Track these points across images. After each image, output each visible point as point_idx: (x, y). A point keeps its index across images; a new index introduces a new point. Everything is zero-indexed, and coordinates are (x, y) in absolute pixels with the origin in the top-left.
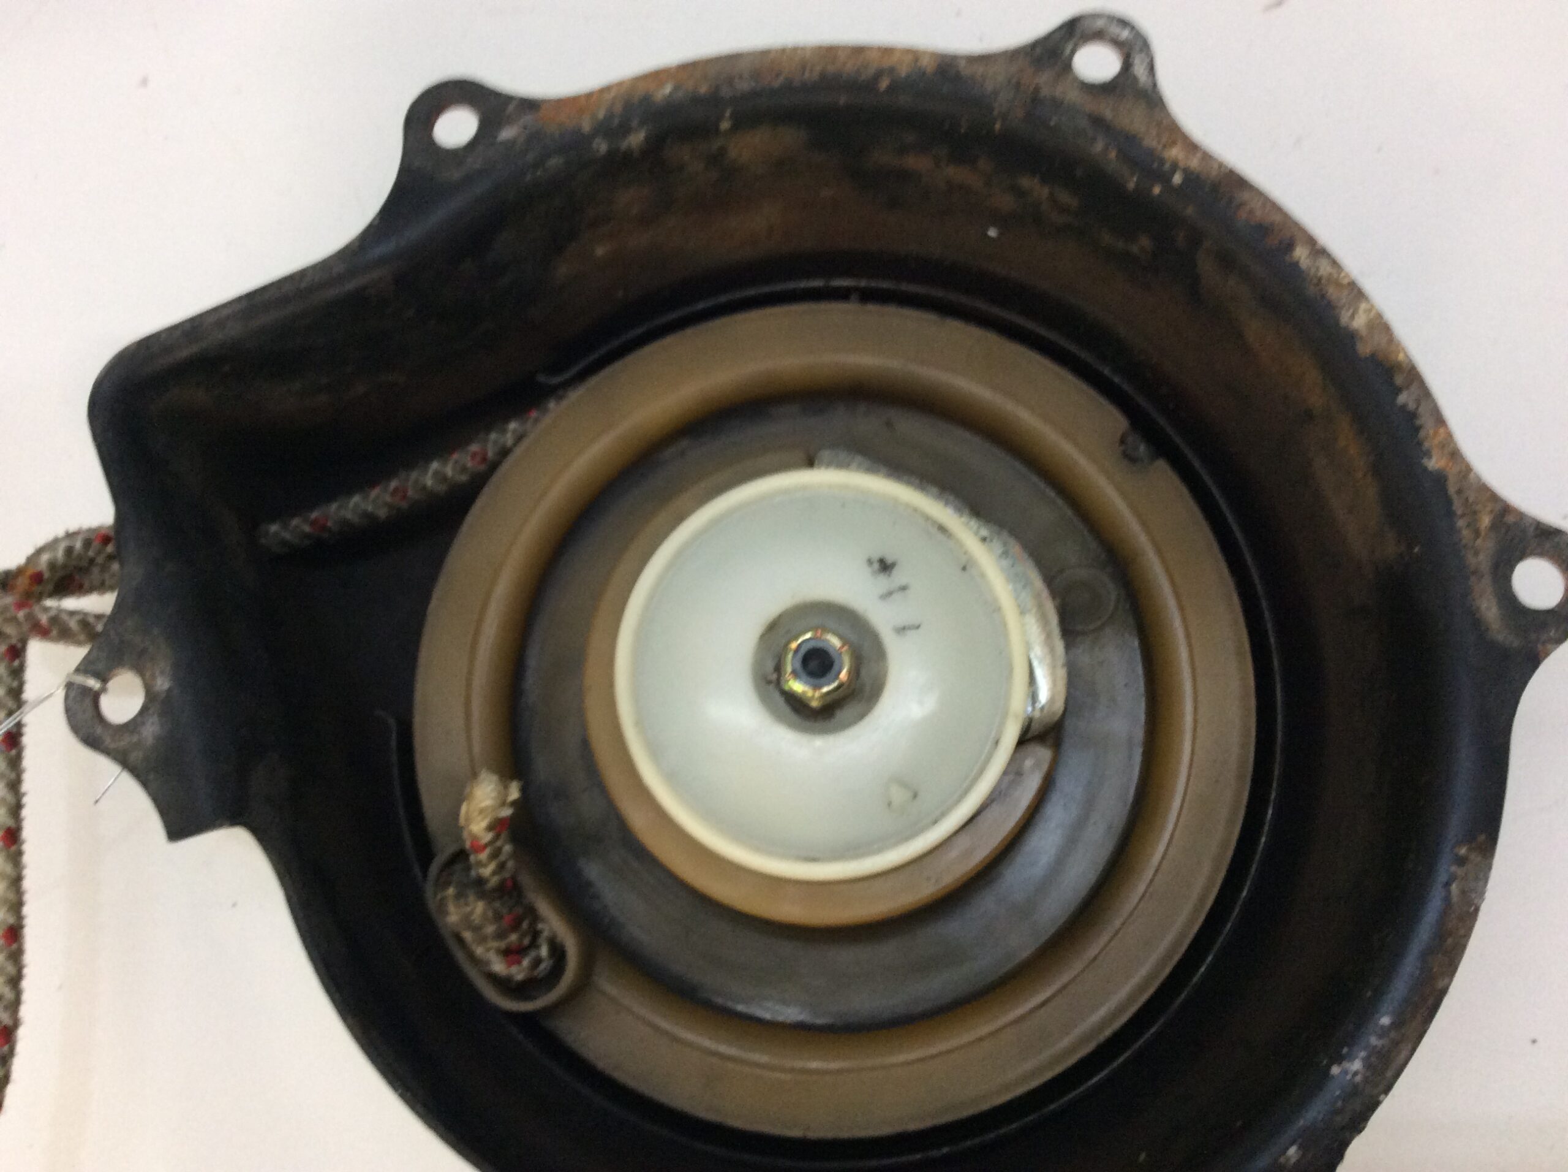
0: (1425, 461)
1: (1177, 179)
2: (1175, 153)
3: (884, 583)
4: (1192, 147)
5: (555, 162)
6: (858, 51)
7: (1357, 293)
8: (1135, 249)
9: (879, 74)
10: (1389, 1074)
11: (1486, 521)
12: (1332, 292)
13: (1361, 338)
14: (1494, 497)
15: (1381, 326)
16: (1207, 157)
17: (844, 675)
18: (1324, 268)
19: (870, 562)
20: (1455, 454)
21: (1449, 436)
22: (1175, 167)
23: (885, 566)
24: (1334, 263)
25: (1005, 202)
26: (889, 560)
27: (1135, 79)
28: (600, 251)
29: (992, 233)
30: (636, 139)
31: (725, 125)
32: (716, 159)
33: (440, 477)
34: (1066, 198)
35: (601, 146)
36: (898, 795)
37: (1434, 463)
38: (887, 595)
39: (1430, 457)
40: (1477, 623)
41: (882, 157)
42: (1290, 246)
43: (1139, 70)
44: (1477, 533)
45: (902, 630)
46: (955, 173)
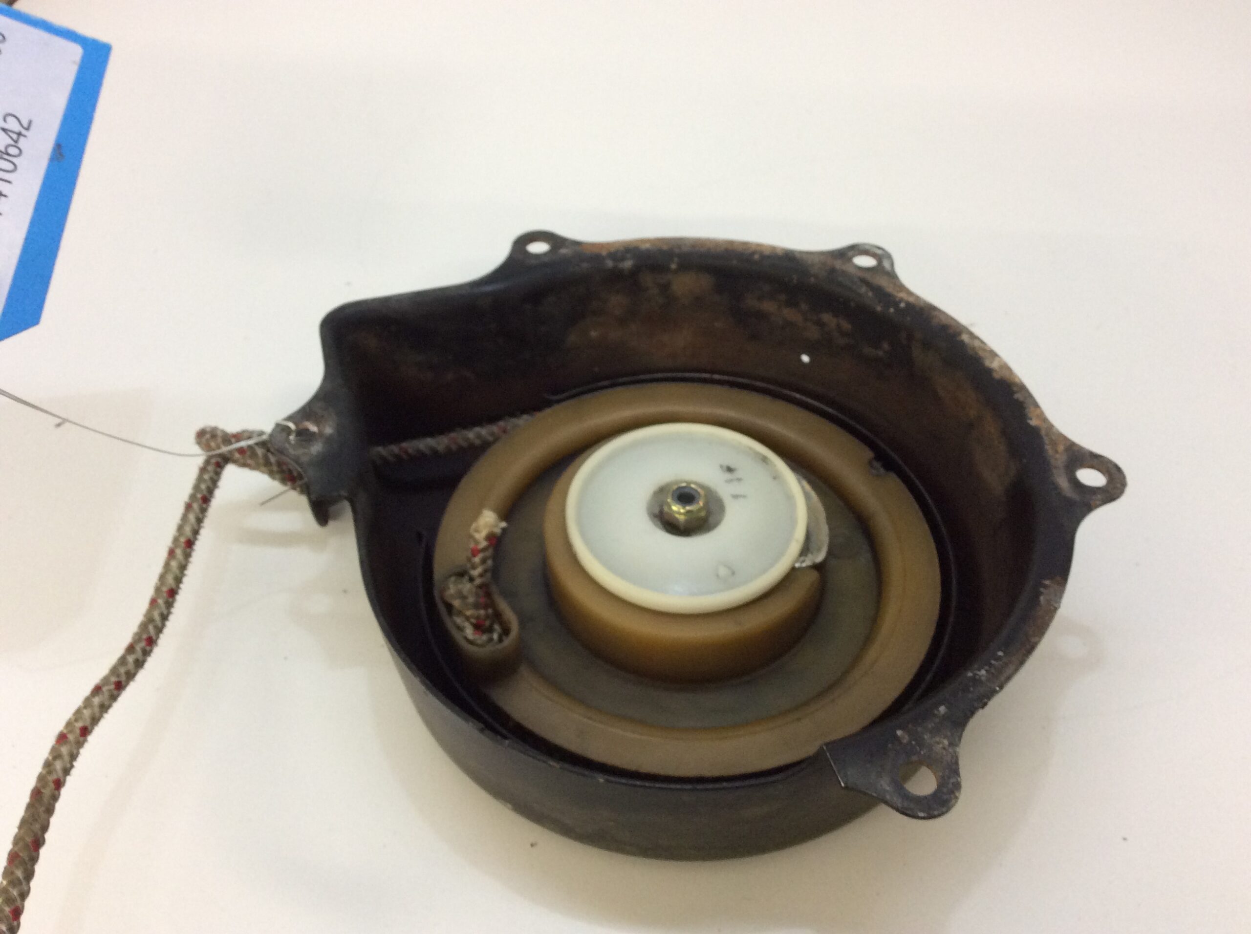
0: (1029, 421)
1: (902, 305)
2: (902, 295)
3: (728, 476)
4: (910, 293)
5: (585, 265)
6: (745, 244)
7: (994, 355)
8: (880, 353)
9: (754, 253)
10: (1002, 678)
11: (1061, 448)
12: (981, 353)
13: (996, 371)
14: (1066, 439)
15: (1006, 367)
16: (917, 298)
17: (701, 504)
18: (976, 343)
19: (721, 467)
20: (1045, 420)
21: (1042, 413)
22: (901, 300)
23: (730, 470)
24: (982, 342)
25: (813, 333)
26: (732, 467)
27: (883, 267)
28: (594, 334)
29: (805, 358)
30: (628, 264)
31: (673, 266)
32: (665, 288)
33: (479, 436)
34: (846, 326)
35: (610, 264)
36: (723, 571)
37: (1033, 422)
38: (729, 481)
39: (1031, 419)
40: (1056, 487)
41: (751, 302)
42: (960, 334)
43: (886, 264)
44: (1057, 452)
45: (736, 497)
46: (789, 314)
